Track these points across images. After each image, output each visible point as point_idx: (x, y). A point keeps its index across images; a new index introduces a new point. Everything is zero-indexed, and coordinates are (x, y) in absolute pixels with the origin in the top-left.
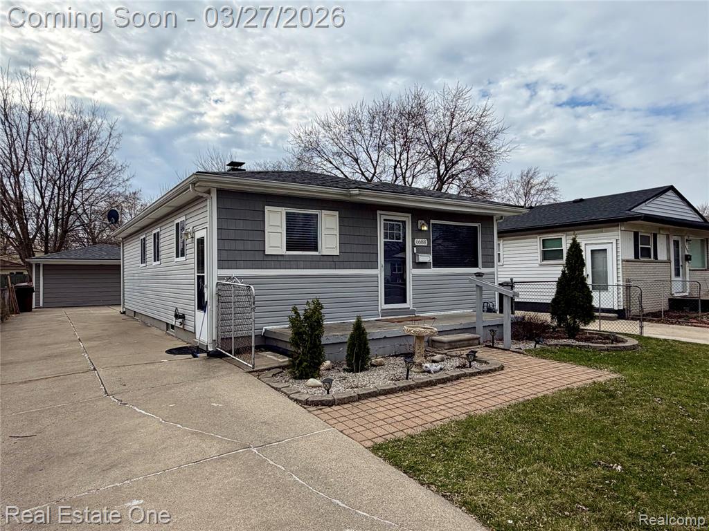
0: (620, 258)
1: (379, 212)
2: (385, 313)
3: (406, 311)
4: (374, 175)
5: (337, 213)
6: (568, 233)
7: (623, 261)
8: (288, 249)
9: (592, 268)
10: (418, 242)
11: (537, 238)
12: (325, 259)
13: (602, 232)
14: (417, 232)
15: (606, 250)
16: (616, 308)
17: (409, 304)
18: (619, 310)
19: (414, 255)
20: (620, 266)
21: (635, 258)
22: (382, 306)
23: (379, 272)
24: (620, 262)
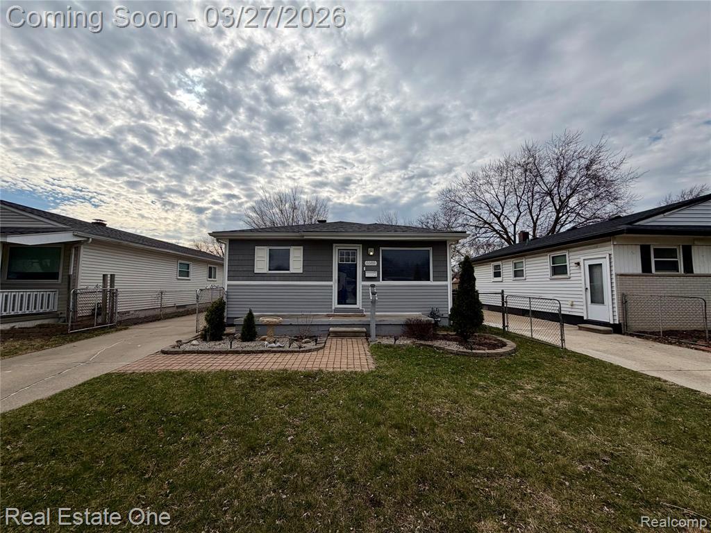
0: (613, 273)
1: (334, 245)
2: (337, 310)
3: (357, 310)
4: (502, 214)
5: (302, 247)
6: (570, 250)
7: (617, 275)
8: (270, 270)
9: (590, 282)
10: (367, 263)
11: (547, 255)
12: (293, 275)
13: (597, 247)
14: (366, 257)
15: (601, 264)
16: (612, 322)
17: (359, 305)
18: (615, 324)
19: (364, 273)
20: (614, 281)
21: (643, 271)
22: (335, 305)
23: (334, 284)
24: (614, 276)
